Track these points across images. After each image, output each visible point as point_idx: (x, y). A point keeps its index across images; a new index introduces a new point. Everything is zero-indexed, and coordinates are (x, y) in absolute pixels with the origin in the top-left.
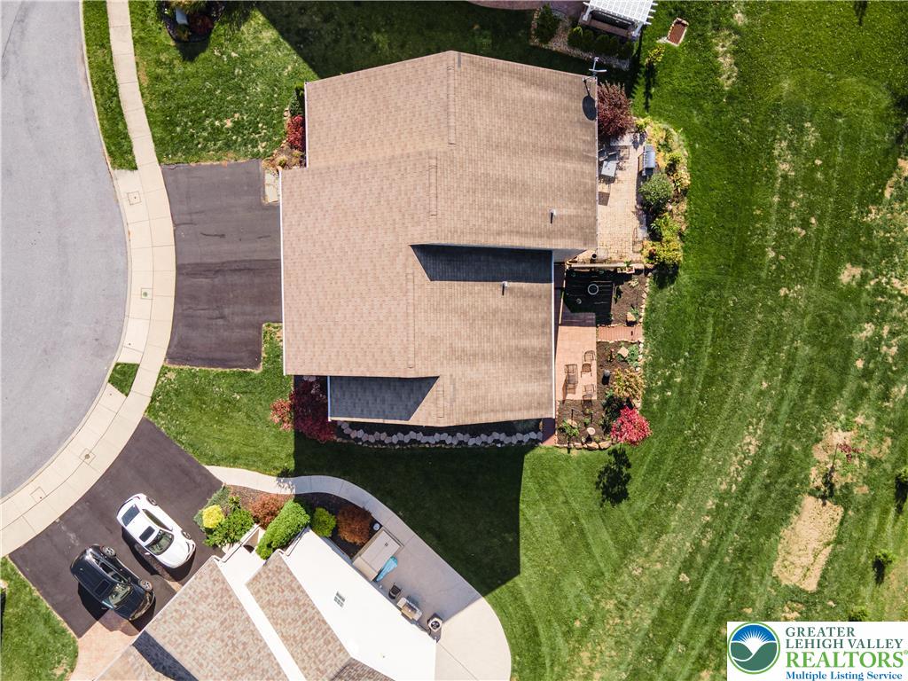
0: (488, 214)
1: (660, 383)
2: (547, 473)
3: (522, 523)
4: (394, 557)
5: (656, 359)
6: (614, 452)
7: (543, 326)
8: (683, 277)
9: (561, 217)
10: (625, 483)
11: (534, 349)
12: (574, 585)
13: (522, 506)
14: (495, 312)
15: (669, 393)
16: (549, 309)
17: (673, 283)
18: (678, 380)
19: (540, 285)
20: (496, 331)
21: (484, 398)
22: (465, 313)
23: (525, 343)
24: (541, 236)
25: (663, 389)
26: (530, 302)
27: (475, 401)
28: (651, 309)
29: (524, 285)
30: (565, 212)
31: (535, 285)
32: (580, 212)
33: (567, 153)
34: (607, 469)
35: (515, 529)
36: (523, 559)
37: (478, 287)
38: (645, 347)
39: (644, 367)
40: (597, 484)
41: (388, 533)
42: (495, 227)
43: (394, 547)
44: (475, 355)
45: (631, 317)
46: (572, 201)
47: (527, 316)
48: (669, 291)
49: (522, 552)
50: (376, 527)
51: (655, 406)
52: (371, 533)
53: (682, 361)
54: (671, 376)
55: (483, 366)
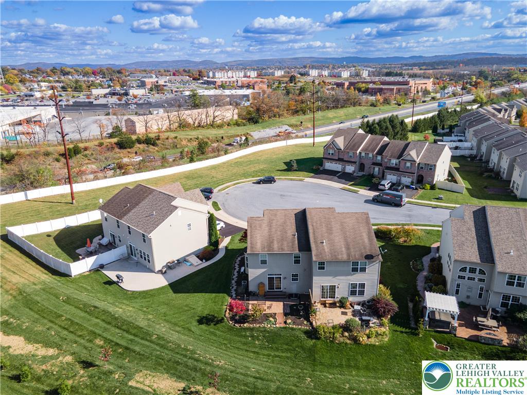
0: (319, 222)
1: (255, 334)
2: (216, 300)
3: (196, 294)
4: (192, 265)
5: (268, 332)
6: (223, 319)
7: (282, 249)
8: (311, 342)
9: (323, 246)
10: (207, 324)
11: (273, 245)
12: (163, 309)
13: (204, 294)
14: (286, 232)
15: (250, 339)
16: (288, 251)
17: (308, 337)
18: (257, 342)
19: (297, 248)
20: (279, 233)
21: (256, 229)
22: (285, 223)
23: (275, 242)
24: (315, 239)
25: (252, 336)
26: (291, 244)
27: (255, 226)
28: (292, 329)
29: (297, 242)
30: (326, 247)
31: (297, 245)
32: (327, 254)
33: (348, 248)
34: (216, 317)
35: (195, 292)
36: (181, 294)
37: (294, 227)
38: (274, 327)
39: (264, 327)
40: (209, 315)
41: (201, 264)
42: (315, 224)
43: (196, 264)
44: (271, 226)
45: (289, 321)
46: (331, 250)
47: (285, 243)
48: (303, 336)
49: (183, 294)
50: (204, 261)
51: (244, 333)
52: (201, 260)
53: (267, 344)
54: (258, 340)
55: (267, 229)
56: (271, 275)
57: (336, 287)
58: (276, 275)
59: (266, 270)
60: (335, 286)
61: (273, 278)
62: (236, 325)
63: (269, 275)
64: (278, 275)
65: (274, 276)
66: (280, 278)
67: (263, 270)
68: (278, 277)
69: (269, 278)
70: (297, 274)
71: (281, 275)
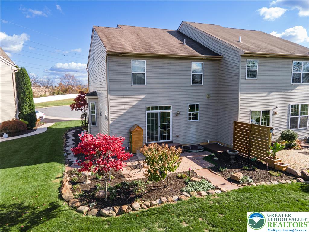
7: (172, 52)
9: (242, 43)
11: (155, 48)
14: (167, 41)
19: (197, 52)
20: (156, 41)
21: (114, 35)
26: (182, 49)
27: (111, 33)
29: (191, 49)
38: (220, 194)
47: (173, 48)
55: (133, 36)
56: (152, 108)
57: (271, 113)
58: (161, 108)
59: (142, 97)
60: (269, 111)
61: (157, 114)
62: (104, 211)
63: (149, 109)
64: (165, 108)
65: (159, 111)
66: (169, 113)
67: (139, 98)
68: (165, 113)
69: (148, 114)
70: (197, 106)
71: (169, 108)
